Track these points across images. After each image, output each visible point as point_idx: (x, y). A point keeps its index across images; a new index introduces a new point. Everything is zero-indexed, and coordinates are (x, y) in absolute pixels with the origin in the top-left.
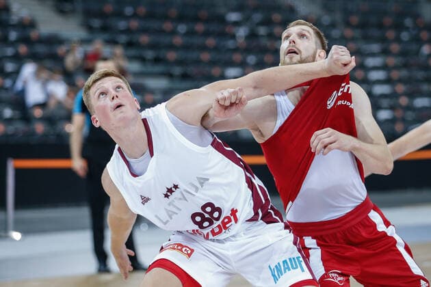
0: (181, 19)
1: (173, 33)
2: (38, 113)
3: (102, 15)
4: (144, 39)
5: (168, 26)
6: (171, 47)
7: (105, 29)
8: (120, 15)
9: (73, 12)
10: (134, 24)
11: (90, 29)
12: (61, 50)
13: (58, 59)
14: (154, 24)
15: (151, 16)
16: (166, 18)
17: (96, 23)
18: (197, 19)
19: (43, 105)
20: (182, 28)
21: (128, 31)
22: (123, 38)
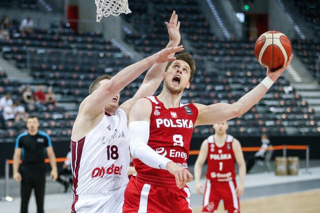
0: (81, 71)
1: (78, 79)
2: (10, 124)
3: (41, 70)
4: (63, 83)
5: (75, 75)
6: (77, 87)
7: (42, 77)
8: (49, 69)
9: (26, 67)
10: (57, 74)
11: (34, 77)
12: (21, 89)
13: (20, 94)
14: (67, 74)
15: (65, 70)
16: (74, 71)
17: (38, 74)
18: (90, 72)
19: (12, 120)
20: (82, 77)
21: (54, 78)
22: (51, 82)
